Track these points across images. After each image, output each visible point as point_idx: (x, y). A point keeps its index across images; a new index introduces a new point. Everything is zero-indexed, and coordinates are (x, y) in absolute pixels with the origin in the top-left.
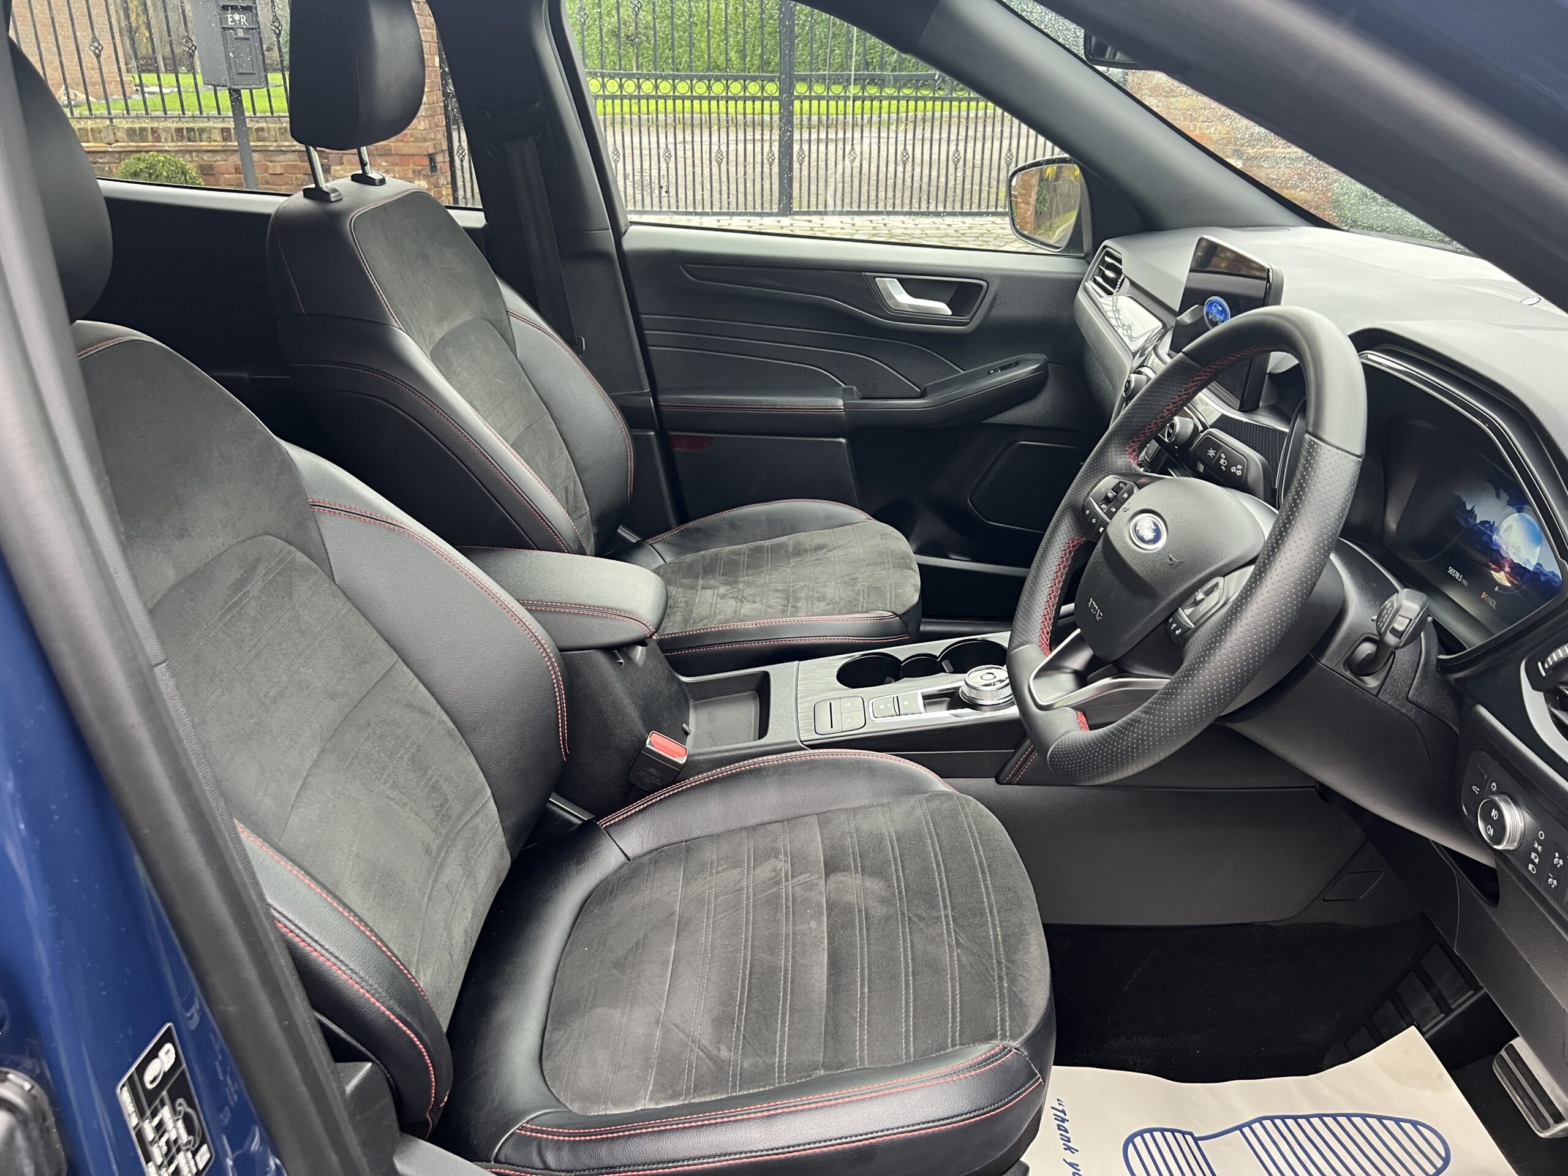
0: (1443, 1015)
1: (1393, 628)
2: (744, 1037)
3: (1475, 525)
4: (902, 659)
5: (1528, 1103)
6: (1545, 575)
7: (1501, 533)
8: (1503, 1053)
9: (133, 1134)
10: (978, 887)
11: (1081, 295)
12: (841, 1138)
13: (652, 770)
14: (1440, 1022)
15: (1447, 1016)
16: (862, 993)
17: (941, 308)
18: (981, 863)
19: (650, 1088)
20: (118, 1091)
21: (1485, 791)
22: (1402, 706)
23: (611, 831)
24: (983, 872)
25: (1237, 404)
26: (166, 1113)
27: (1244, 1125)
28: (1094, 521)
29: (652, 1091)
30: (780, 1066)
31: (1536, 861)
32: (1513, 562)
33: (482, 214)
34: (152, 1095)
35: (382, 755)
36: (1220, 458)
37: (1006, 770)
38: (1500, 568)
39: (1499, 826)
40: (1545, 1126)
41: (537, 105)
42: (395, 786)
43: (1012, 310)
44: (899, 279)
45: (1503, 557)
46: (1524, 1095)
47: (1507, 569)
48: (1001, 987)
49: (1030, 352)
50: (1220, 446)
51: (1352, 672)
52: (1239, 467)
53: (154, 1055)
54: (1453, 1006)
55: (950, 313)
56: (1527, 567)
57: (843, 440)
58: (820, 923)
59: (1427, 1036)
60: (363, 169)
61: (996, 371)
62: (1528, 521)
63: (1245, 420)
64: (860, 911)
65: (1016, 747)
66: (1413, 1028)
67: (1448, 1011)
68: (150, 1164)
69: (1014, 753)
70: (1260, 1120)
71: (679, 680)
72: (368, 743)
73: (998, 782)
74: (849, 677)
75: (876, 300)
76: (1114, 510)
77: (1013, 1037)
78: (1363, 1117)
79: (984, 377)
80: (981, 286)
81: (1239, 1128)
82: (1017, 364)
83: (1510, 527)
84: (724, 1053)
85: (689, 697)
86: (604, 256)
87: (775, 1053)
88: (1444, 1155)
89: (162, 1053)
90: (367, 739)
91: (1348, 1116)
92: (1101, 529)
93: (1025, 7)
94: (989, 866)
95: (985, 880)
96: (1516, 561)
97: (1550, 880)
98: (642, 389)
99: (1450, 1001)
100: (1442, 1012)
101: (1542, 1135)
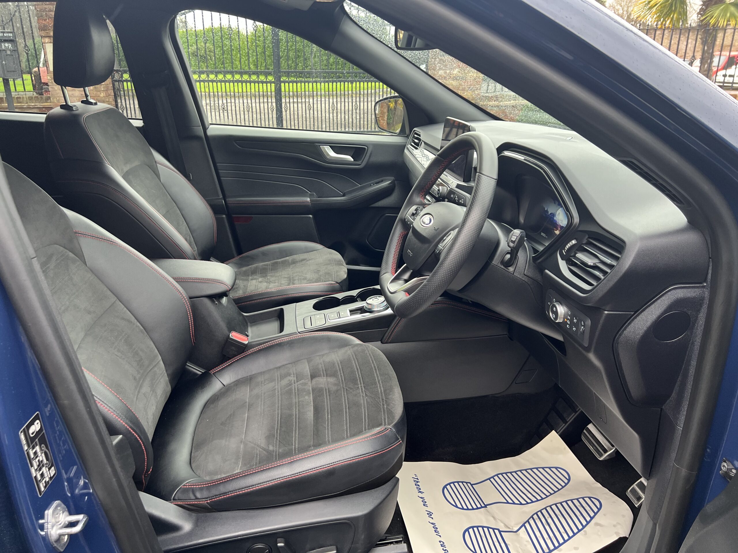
0: (564, 424)
1: (512, 240)
2: (279, 441)
3: (549, 215)
4: (340, 298)
5: (595, 448)
7: (557, 216)
8: (585, 431)
9: (26, 453)
10: (374, 374)
11: (406, 151)
12: (321, 466)
13: (233, 348)
14: (563, 427)
15: (566, 424)
16: (328, 418)
17: (349, 158)
18: (375, 367)
19: (240, 466)
20: (20, 433)
21: (551, 302)
22: (523, 277)
23: (216, 374)
24: (375, 369)
25: (463, 180)
26: (37, 448)
27: (491, 478)
28: (409, 223)
29: (241, 467)
30: (295, 449)
31: (569, 323)
32: (560, 226)
33: (142, 121)
34: (33, 439)
35: (112, 338)
36: (455, 197)
37: (385, 337)
38: (557, 229)
39: (556, 313)
40: (601, 455)
41: (166, 72)
42: (119, 351)
43: (379, 158)
44: (330, 146)
45: (557, 225)
46: (593, 445)
47: (559, 229)
48: (383, 408)
49: (388, 176)
50: (455, 193)
51: (504, 266)
52: (462, 200)
53: (32, 423)
54: (568, 420)
55: (353, 160)
57: (311, 216)
58: (309, 397)
59: (559, 433)
60: (87, 98)
61: (374, 184)
63: (466, 185)
64: (326, 390)
65: (388, 327)
66: (553, 431)
67: (566, 422)
68: (32, 468)
69: (388, 330)
70: (497, 475)
71: (243, 315)
72: (106, 332)
73: (382, 343)
74: (318, 307)
75: (321, 155)
76: (415, 217)
77: (389, 424)
78: (537, 468)
79: (369, 187)
80: (365, 148)
81: (489, 479)
82: (382, 181)
83: (559, 213)
84: (271, 448)
85: (248, 322)
86: (198, 138)
87: (292, 445)
88: (568, 478)
89: (36, 423)
90: (105, 331)
91: (531, 469)
92: (411, 225)
93: (374, 32)
94: (378, 367)
95: (376, 372)
97: (574, 328)
98: (219, 196)
99: (566, 418)
100: (564, 423)
101: (600, 459)
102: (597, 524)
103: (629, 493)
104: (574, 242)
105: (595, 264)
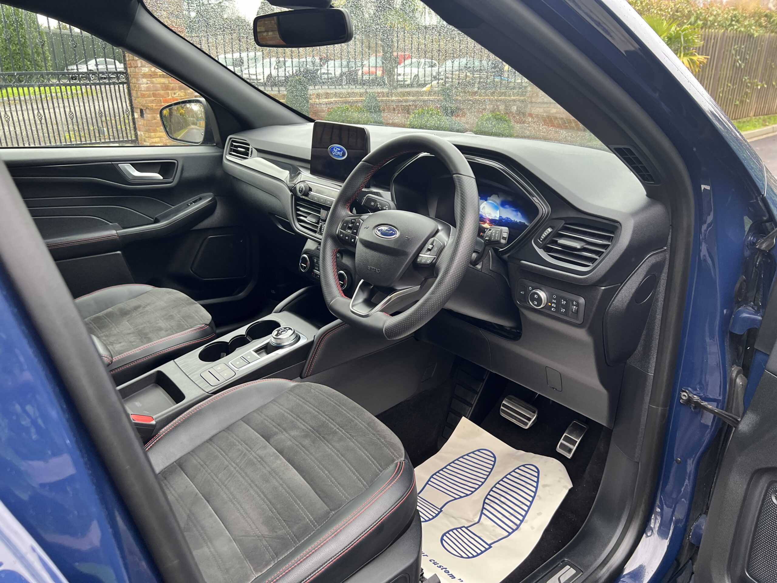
0: (470, 408)
2: (284, 521)
4: (228, 342)
5: (517, 420)
6: (504, 219)
7: (482, 210)
8: (502, 407)
11: (225, 161)
14: (470, 410)
15: (472, 407)
16: (326, 475)
17: (157, 176)
18: (336, 403)
19: (252, 568)
21: (527, 291)
24: (339, 406)
27: (428, 482)
28: (347, 238)
29: (254, 569)
30: (311, 521)
31: (555, 306)
32: (489, 219)
36: (377, 205)
37: (304, 371)
38: (485, 222)
39: (539, 300)
40: (526, 424)
43: (191, 173)
44: (131, 164)
45: (485, 219)
46: (515, 418)
47: (488, 222)
48: (382, 442)
49: (204, 193)
51: (473, 265)
52: (386, 206)
54: (473, 403)
55: (162, 178)
56: (496, 219)
57: (119, 252)
58: (281, 459)
59: (469, 418)
61: (191, 204)
62: (491, 203)
65: (306, 358)
66: (463, 417)
67: (471, 405)
69: (306, 362)
70: (432, 477)
73: (301, 378)
74: (206, 357)
75: (121, 176)
76: (355, 231)
77: (402, 457)
78: (462, 457)
79: (185, 208)
80: (174, 163)
81: (427, 483)
82: (200, 199)
83: (484, 207)
84: (280, 533)
87: (305, 518)
88: (493, 456)
91: (457, 460)
92: (353, 240)
94: (340, 403)
95: (343, 409)
96: (490, 218)
97: (562, 310)
99: (471, 402)
100: (470, 407)
101: (526, 428)
102: (544, 486)
103: (559, 450)
104: (549, 230)
105: (583, 246)
